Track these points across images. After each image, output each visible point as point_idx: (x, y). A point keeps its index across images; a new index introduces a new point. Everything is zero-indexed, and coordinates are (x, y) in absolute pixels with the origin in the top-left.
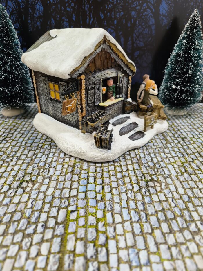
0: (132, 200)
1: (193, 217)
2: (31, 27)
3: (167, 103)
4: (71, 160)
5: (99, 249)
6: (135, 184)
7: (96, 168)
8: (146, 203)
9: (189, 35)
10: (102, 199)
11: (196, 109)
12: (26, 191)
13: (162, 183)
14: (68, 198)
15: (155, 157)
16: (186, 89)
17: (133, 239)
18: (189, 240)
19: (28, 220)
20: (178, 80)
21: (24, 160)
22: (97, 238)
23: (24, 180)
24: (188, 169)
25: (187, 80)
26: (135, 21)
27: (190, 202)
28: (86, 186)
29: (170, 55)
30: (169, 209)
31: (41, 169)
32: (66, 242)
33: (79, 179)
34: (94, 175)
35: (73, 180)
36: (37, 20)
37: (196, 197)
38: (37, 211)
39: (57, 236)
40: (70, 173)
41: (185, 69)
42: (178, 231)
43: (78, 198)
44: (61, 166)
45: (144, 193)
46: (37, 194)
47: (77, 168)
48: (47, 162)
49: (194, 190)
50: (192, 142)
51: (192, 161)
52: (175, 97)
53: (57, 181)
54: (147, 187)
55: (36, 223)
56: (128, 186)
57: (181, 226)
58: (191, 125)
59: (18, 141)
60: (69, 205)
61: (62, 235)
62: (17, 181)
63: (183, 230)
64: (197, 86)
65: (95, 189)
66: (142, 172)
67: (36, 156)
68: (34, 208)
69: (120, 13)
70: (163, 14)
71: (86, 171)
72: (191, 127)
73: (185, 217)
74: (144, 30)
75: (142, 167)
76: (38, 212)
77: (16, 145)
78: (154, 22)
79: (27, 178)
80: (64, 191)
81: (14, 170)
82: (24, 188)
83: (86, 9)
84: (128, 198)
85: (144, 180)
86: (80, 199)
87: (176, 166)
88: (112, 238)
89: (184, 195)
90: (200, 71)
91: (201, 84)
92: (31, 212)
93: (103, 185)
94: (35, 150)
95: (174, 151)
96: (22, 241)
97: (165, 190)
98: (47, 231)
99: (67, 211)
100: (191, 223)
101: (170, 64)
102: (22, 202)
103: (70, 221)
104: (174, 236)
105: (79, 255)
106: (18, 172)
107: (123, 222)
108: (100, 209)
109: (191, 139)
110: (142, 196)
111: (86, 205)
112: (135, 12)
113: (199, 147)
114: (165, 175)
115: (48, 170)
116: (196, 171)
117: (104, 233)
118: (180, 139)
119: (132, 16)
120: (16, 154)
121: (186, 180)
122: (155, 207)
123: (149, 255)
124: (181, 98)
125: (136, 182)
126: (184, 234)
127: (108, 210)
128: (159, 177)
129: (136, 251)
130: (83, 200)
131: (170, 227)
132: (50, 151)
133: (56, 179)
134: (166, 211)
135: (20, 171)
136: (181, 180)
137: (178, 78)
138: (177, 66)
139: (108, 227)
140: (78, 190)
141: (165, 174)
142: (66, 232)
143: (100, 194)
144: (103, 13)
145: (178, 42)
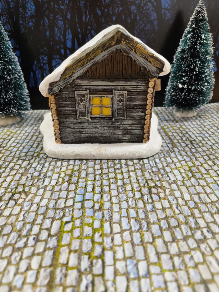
0: (132, 208)
1: (199, 224)
2: (22, 27)
3: (174, 104)
4: (68, 168)
5: (94, 261)
6: (136, 191)
7: (95, 176)
8: (148, 211)
9: (194, 29)
10: (100, 208)
11: (206, 109)
12: (18, 203)
13: (167, 189)
14: (63, 209)
15: (160, 162)
16: (194, 88)
17: (132, 249)
18: (194, 249)
19: (19, 233)
20: (185, 78)
21: (18, 170)
22: (93, 250)
23: (16, 191)
24: (195, 173)
25: (194, 78)
26: (135, 16)
27: (196, 208)
28: (84, 195)
29: (176, 51)
30: (172, 217)
31: (36, 179)
32: (59, 255)
33: (76, 189)
34: (92, 184)
35: (69, 189)
36: (29, 20)
37: (203, 203)
38: (29, 223)
39: (49, 249)
40: (66, 183)
41: (192, 66)
42: (181, 239)
43: (74, 208)
44: (57, 175)
45: (147, 200)
46: (30, 205)
47: (75, 177)
48: (43, 172)
49: (201, 195)
50: (201, 145)
51: (200, 165)
52: (183, 97)
53: (52, 191)
54: (150, 194)
55: (27, 236)
56: (129, 194)
57: (185, 234)
58: (201, 127)
59: (12, 151)
60: (64, 215)
61: (55, 247)
62: (9, 192)
63: (188, 238)
64: (206, 84)
65: (93, 198)
66: (145, 178)
67: (31, 166)
68: (26, 221)
69: (119, 8)
70: (165, 7)
71: (84, 180)
72: (200, 129)
73: (190, 224)
74: (145, 26)
75: (145, 173)
76: (30, 225)
77: (9, 155)
78: (156, 17)
79: (20, 189)
80: (59, 201)
81: (6, 182)
82: (16, 199)
83: (82, 6)
84: (129, 206)
85: (147, 187)
86: (76, 209)
87: (182, 171)
88: (109, 248)
89: (189, 201)
90: (209, 67)
91: (210, 82)
92: (22, 225)
93: (102, 193)
94: (30, 160)
95: (181, 155)
96: (11, 255)
97: (169, 197)
98: (38, 244)
99: (62, 222)
100: (196, 231)
101: (175, 61)
102: (13, 215)
103: (64, 232)
104: (177, 245)
105: (72, 268)
106: (10, 183)
107: (122, 232)
108: (98, 218)
109: (200, 142)
110: (144, 203)
111: (82, 215)
112: (135, 7)
113: (209, 150)
114: (170, 181)
115: (42, 180)
116: (204, 175)
117: (101, 244)
118: (188, 142)
119: (132, 11)
120: (9, 165)
121: (193, 185)
122: (157, 215)
123: (148, 266)
124: (189, 97)
125: (139, 189)
126: (188, 242)
127: (106, 220)
128: (163, 183)
129: (135, 262)
130: (79, 210)
131: (173, 236)
132: (46, 160)
133: (51, 189)
134: (169, 218)
135: (13, 182)
136: (188, 185)
137: (184, 77)
138: (182, 63)
139: (105, 238)
140: (74, 200)
141: (170, 179)
142: (60, 244)
143: (98, 203)
144: (100, 9)
145: (184, 37)
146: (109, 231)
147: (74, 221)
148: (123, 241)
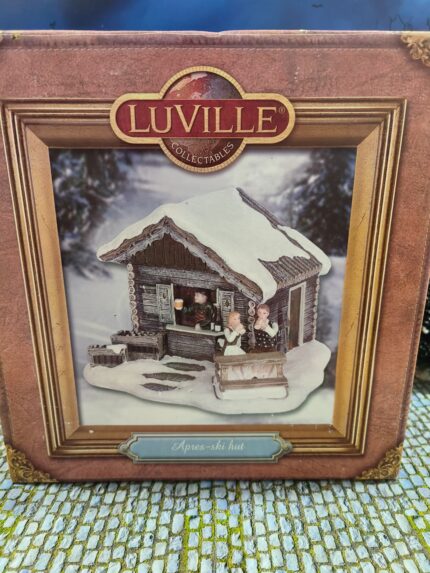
146: (250, 532)
147: (201, 517)
148: (269, 546)
